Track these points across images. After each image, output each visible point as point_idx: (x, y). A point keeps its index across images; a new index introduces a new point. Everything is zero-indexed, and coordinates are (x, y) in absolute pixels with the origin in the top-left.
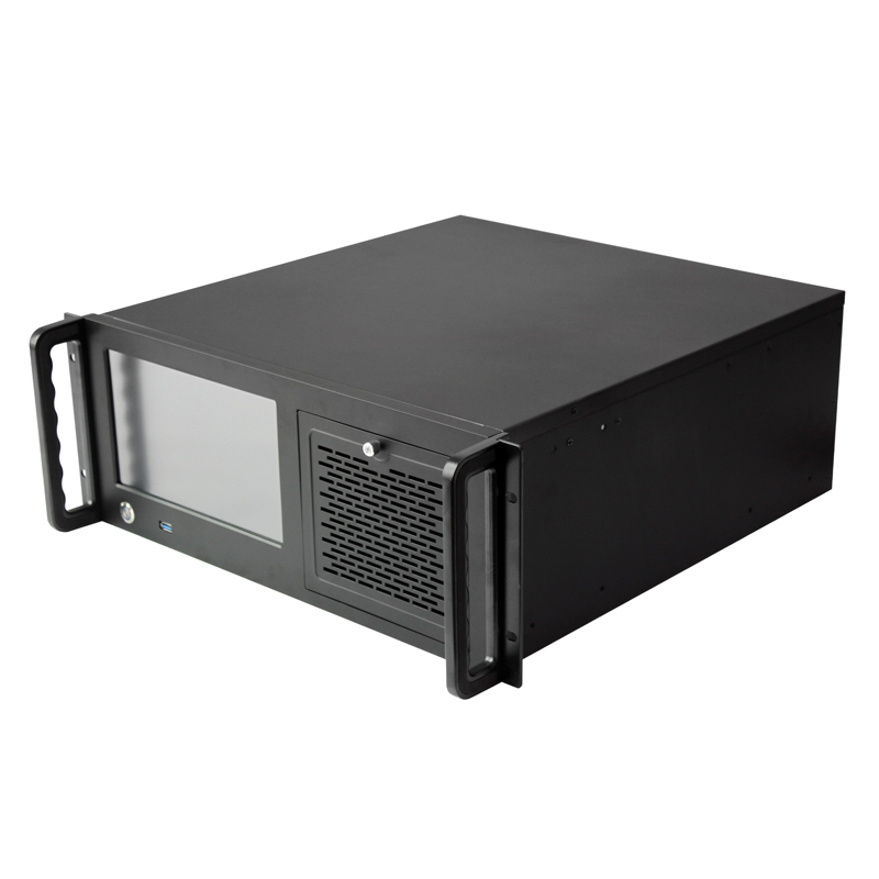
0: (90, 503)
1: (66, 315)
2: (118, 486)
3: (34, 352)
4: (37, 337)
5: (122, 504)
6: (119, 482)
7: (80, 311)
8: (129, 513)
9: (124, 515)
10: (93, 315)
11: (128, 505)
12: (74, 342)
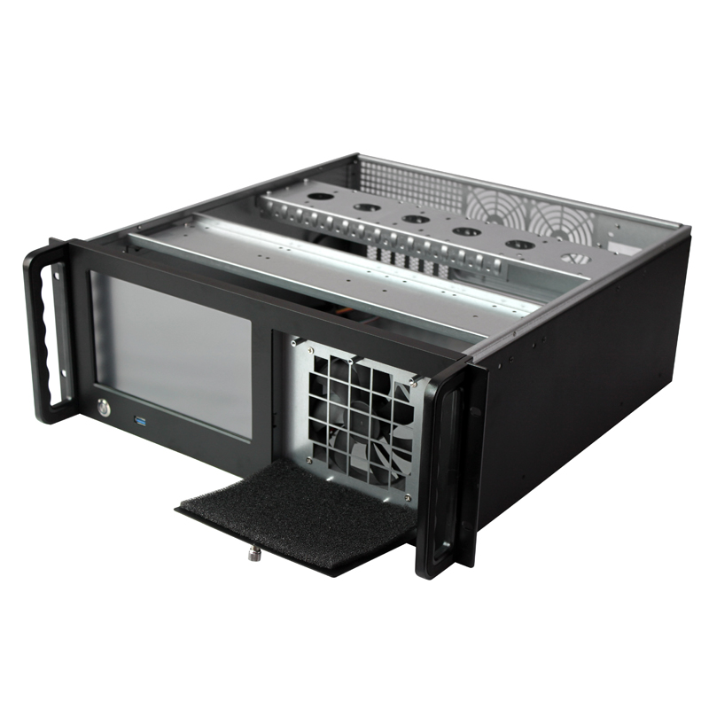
0: (70, 398)
1: (51, 240)
2: (96, 385)
3: (27, 273)
4: (30, 260)
5: (99, 401)
6: (96, 382)
7: (65, 236)
8: (105, 408)
9: (101, 411)
10: (75, 240)
11: (104, 402)
12: (59, 264)
